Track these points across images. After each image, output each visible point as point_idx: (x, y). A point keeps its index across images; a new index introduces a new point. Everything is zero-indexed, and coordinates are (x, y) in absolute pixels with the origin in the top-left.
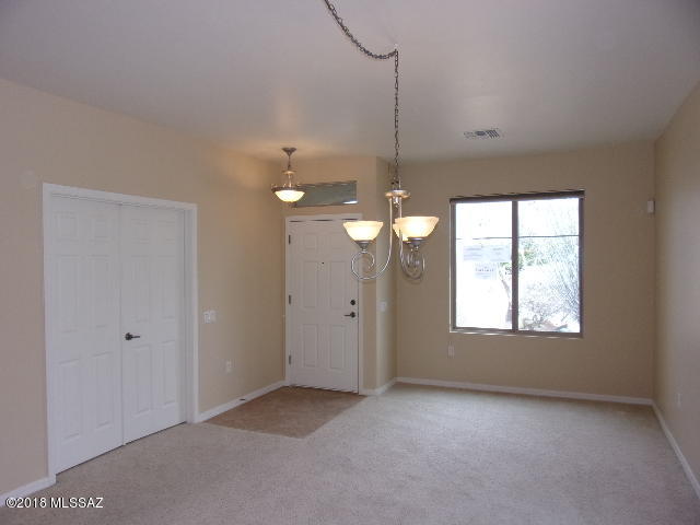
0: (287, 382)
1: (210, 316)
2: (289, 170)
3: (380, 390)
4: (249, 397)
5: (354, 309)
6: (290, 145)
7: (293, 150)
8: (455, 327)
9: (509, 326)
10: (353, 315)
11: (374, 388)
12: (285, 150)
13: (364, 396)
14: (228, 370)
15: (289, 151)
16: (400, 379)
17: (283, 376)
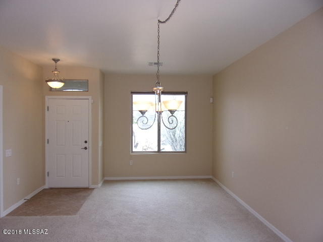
0: (46, 187)
1: (9, 153)
2: (55, 71)
3: (100, 185)
4: (29, 197)
5: (86, 145)
6: (56, 57)
7: (58, 60)
8: (132, 152)
9: (156, 150)
10: (86, 148)
11: (98, 184)
12: (54, 60)
13: (93, 189)
14: (18, 183)
15: (56, 60)
16: (106, 178)
17: (44, 184)
